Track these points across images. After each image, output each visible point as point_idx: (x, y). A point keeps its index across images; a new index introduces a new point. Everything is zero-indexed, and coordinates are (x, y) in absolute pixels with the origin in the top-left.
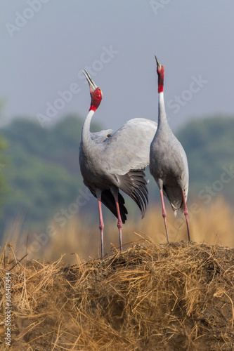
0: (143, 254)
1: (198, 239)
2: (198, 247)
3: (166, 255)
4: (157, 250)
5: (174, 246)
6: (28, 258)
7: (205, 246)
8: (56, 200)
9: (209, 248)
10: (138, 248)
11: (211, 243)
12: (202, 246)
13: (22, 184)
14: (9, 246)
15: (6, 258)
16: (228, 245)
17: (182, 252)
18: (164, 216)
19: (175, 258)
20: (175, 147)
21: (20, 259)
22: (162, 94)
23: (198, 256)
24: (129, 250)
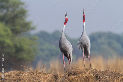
0: (77, 72)
1: (94, 67)
2: (94, 70)
3: (84, 72)
4: (81, 71)
5: (87, 69)
6: (43, 72)
7: (96, 70)
8: (52, 55)
9: (97, 70)
10: (76, 70)
11: (98, 69)
12: (95, 70)
13: (42, 50)
14: (38, 68)
15: (37, 72)
16: (102, 70)
17: (89, 71)
18: (84, 61)
19: (87, 73)
20: (87, 39)
21: (41, 72)
22: (84, 23)
23: (93, 73)
24: (73, 70)
